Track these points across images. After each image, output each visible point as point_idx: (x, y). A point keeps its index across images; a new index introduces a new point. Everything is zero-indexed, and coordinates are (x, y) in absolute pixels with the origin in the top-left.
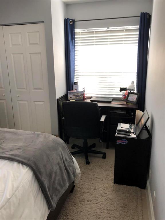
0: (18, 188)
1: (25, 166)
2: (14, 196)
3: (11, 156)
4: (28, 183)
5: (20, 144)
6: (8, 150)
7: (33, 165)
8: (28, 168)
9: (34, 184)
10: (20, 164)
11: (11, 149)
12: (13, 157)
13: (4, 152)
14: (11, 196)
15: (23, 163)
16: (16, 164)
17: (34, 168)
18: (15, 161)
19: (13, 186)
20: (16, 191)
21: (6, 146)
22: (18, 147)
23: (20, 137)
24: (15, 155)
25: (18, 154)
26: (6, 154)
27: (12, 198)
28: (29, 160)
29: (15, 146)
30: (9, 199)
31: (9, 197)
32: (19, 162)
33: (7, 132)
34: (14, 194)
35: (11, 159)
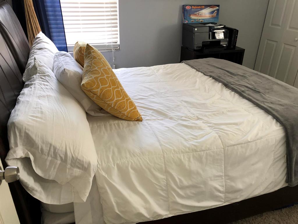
0: (261, 138)
1: (279, 124)
2: (254, 142)
3: (269, 108)
4: (275, 141)
5: (285, 101)
6: (268, 101)
7: (289, 127)
8: (281, 128)
10: (275, 120)
11: (272, 102)
12: (270, 109)
13: (263, 102)
14: (252, 141)
15: (278, 120)
16: (270, 117)
17: (289, 131)
18: (271, 115)
19: (257, 134)
20: (258, 140)
21: (269, 97)
22: (281, 104)
23: (290, 95)
24: (274, 109)
25: (277, 110)
26: (264, 104)
27: (252, 143)
28: (287, 120)
29: (279, 101)
30: (249, 142)
31: (249, 140)
32: (274, 117)
33: (278, 84)
34: (255, 141)
35: (267, 111)
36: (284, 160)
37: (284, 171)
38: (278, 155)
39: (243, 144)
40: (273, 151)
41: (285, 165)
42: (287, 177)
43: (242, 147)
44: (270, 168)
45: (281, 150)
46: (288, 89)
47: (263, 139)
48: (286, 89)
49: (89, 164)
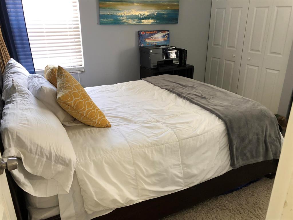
0: (208, 131)
1: (220, 120)
2: (203, 135)
3: (212, 109)
4: (218, 133)
5: (226, 103)
6: (212, 104)
7: (228, 122)
8: (222, 123)
9: (223, 137)
10: (217, 117)
11: (215, 105)
12: (214, 110)
13: (209, 105)
14: (200, 134)
15: (220, 117)
16: (214, 116)
17: (228, 125)
18: (215, 114)
19: (205, 129)
20: (205, 133)
21: (213, 101)
22: (223, 105)
23: (229, 98)
24: (216, 110)
25: (219, 110)
26: (209, 107)
27: (200, 136)
28: (226, 117)
29: (221, 103)
30: (199, 135)
31: (198, 134)
32: (217, 115)
33: (220, 91)
34: (203, 134)
35: (212, 112)
36: (227, 148)
37: (228, 157)
38: (223, 145)
39: (193, 137)
40: (218, 141)
41: (229, 152)
42: (231, 162)
43: (193, 140)
44: (217, 155)
45: (224, 141)
46: (228, 94)
47: (209, 133)
48: (226, 94)
49: (70, 161)
